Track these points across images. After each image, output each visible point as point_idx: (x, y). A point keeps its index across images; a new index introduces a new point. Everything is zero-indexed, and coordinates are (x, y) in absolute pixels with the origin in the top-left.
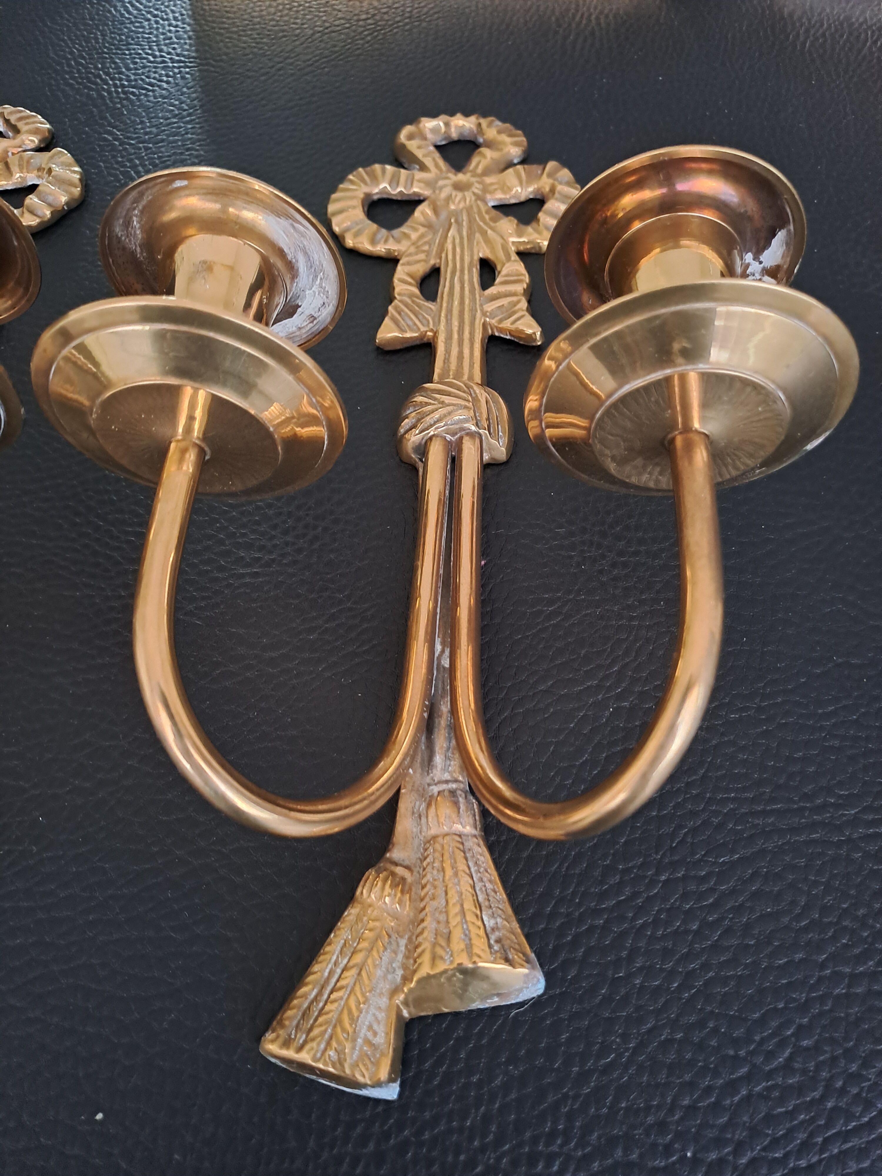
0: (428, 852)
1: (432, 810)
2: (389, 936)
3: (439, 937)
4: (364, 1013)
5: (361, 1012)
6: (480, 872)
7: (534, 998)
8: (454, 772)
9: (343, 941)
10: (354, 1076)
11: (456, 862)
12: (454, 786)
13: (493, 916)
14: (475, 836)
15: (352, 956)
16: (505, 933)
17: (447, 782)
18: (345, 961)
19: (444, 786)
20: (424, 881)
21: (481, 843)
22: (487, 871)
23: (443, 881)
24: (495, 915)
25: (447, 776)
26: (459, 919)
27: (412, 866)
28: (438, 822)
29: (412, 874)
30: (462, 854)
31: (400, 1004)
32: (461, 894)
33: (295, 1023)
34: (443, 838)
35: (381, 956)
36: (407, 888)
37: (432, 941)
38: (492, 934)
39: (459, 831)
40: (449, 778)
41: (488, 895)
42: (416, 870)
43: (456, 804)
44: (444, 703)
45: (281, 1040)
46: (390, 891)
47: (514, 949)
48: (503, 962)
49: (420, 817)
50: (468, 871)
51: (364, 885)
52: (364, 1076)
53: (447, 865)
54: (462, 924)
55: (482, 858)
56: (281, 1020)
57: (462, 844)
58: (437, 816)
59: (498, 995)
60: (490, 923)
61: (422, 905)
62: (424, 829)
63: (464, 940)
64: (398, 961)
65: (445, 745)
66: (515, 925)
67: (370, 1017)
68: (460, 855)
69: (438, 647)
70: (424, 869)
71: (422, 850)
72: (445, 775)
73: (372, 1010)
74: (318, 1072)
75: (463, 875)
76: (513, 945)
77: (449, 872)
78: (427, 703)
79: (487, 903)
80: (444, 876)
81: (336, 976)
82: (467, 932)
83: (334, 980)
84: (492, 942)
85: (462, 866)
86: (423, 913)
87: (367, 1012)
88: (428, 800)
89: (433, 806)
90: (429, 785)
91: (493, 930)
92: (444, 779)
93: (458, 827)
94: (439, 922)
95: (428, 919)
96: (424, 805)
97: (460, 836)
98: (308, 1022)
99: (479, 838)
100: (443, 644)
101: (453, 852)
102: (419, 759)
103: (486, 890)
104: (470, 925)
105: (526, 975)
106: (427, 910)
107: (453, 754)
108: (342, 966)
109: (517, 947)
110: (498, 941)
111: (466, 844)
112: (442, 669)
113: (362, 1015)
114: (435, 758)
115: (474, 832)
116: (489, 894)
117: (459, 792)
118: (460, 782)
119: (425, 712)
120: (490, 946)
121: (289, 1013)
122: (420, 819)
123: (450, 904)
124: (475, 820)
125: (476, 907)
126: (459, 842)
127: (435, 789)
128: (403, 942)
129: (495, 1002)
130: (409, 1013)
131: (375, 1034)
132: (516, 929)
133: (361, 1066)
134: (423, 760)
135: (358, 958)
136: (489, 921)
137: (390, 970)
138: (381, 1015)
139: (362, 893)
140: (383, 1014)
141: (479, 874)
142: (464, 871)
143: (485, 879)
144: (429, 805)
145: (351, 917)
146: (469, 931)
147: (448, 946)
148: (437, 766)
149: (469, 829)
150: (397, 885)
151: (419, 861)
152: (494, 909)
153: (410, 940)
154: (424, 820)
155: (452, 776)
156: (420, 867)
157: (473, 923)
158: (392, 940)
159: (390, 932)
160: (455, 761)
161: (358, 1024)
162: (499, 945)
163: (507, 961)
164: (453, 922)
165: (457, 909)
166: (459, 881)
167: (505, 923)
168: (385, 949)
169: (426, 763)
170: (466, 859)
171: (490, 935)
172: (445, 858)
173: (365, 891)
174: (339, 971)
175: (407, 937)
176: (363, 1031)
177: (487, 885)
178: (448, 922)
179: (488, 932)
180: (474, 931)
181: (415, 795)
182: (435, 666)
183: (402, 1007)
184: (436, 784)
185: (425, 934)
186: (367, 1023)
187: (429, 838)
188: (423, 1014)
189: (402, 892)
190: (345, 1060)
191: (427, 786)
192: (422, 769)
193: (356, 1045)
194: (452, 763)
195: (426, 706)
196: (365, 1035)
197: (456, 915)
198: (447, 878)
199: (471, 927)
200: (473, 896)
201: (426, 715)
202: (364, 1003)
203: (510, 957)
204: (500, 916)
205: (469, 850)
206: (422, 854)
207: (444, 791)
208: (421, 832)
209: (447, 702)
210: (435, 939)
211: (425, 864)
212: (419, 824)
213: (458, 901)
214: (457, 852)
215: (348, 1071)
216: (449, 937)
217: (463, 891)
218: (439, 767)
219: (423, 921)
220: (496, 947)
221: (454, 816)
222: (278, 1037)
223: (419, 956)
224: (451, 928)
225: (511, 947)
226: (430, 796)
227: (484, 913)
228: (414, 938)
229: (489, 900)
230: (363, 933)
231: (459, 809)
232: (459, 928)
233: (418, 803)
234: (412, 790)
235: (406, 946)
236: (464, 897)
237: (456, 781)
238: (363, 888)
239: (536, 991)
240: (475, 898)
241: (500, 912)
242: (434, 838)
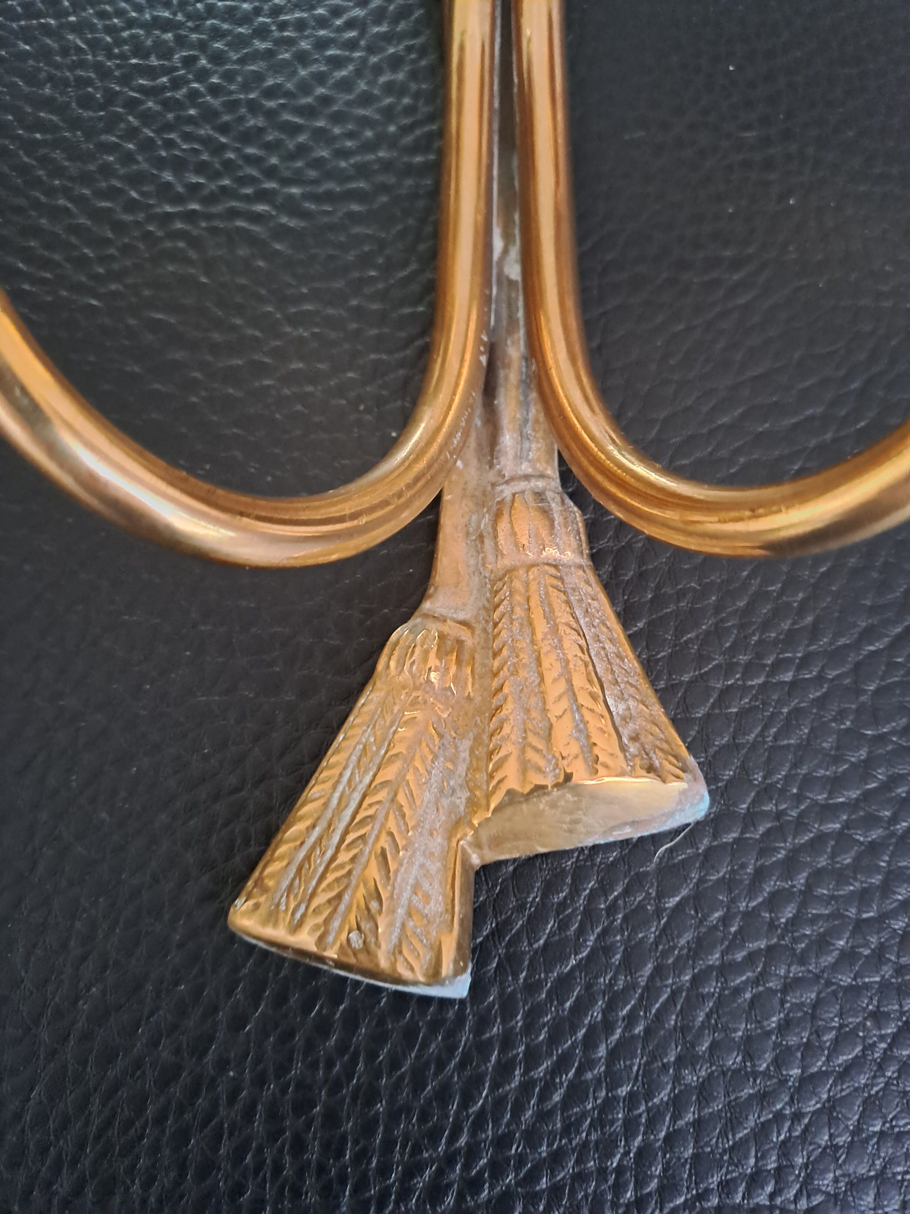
0: (500, 595)
1: (503, 526)
2: (441, 736)
3: (530, 734)
4: (405, 865)
5: (402, 865)
6: (593, 626)
7: (688, 825)
8: (538, 460)
9: (361, 746)
10: (394, 969)
11: (552, 611)
12: (540, 484)
13: (621, 697)
14: (580, 567)
15: (379, 769)
16: (644, 723)
17: (527, 477)
18: (367, 779)
19: (523, 485)
20: (496, 645)
21: (592, 579)
22: (605, 625)
23: (533, 642)
24: (626, 696)
25: (525, 468)
26: (564, 704)
27: (473, 621)
28: (516, 545)
29: (473, 633)
30: (563, 597)
31: (467, 847)
32: (567, 662)
33: (285, 884)
34: (527, 572)
35: (429, 768)
36: (466, 656)
37: (519, 743)
38: (624, 727)
39: (555, 560)
40: (530, 471)
41: (610, 663)
42: (478, 628)
43: (546, 512)
44: (513, 343)
45: (263, 910)
46: (438, 663)
47: (662, 750)
48: (644, 773)
49: (481, 537)
50: (575, 625)
51: (391, 654)
52: (412, 969)
53: (537, 616)
54: (573, 712)
55: (595, 604)
56: (261, 879)
57: (561, 579)
58: (514, 534)
59: (633, 823)
60: (618, 708)
61: (495, 684)
62: (491, 558)
63: (578, 739)
64: (460, 776)
65: (518, 416)
66: (658, 711)
67: (415, 871)
68: (557, 599)
69: (498, 244)
70: (496, 625)
71: (488, 595)
72: (523, 467)
73: (419, 859)
74: (331, 963)
75: (568, 631)
76: (658, 743)
77: (541, 627)
78: (485, 338)
79: (610, 677)
80: (533, 633)
81: (353, 805)
82: (582, 726)
83: (349, 812)
84: (625, 740)
85: (563, 616)
86: (500, 696)
87: (411, 863)
88: (494, 509)
89: (506, 518)
90: (493, 485)
91: (624, 719)
92: (520, 473)
93: (551, 553)
94: (527, 711)
95: (509, 707)
96: (487, 519)
97: (556, 567)
98: (307, 882)
99: (588, 571)
100: (507, 237)
101: (547, 594)
102: (472, 442)
103: (607, 655)
104: (585, 712)
105: (683, 793)
106: (506, 690)
107: (534, 430)
108: (362, 788)
109: (665, 746)
110: (635, 738)
111: (567, 579)
112: (505, 283)
113: (403, 869)
114: (502, 439)
115: (579, 560)
116: (612, 661)
117: (549, 495)
118: (549, 477)
119: (482, 353)
120: (623, 748)
121: (274, 867)
122: (482, 542)
123: (548, 679)
124: (580, 539)
125: (590, 682)
126: (555, 577)
127: (507, 491)
128: (465, 745)
129: (626, 834)
130: (481, 857)
131: (427, 898)
132: (659, 716)
133: (405, 952)
134: (479, 445)
135: (389, 773)
136: (617, 707)
137: (447, 790)
138: (434, 866)
139: (388, 667)
140: (439, 864)
141: (593, 630)
142: (568, 625)
143: (603, 638)
144: (498, 516)
145: (371, 707)
146: (586, 723)
147: (549, 747)
148: (506, 452)
149: (569, 556)
150: (448, 653)
151: (483, 613)
152: (622, 686)
153: (477, 739)
154: (488, 543)
155: (534, 468)
156: (487, 622)
157: (592, 710)
158: (446, 743)
159: (441, 730)
160: (538, 442)
161: (396, 884)
162: (637, 744)
163: (650, 769)
164: (555, 710)
165: (562, 686)
166: (560, 641)
167: (641, 706)
168: (436, 757)
169: (487, 450)
170: (568, 603)
171: (620, 729)
172: (533, 604)
173: (392, 664)
174: (357, 797)
175: (471, 735)
176: (406, 895)
177: (607, 647)
178: (545, 710)
179: (617, 723)
180: (593, 723)
181: (470, 504)
182: (494, 279)
183: (469, 851)
184: (507, 482)
185: (506, 730)
186: (411, 881)
187: (501, 573)
188: (503, 857)
189: (459, 662)
190: (378, 945)
191: (489, 488)
192: (479, 460)
193: (395, 919)
194: (533, 446)
195: (484, 344)
196: (410, 901)
197: (560, 697)
198: (539, 636)
199: (588, 716)
200: (586, 666)
201: (484, 359)
202: (405, 848)
203: (657, 763)
204: (634, 697)
205: (574, 590)
206: (488, 600)
207: (523, 492)
208: (484, 565)
209: (519, 340)
210: (525, 738)
211: (496, 616)
212: (480, 551)
213: (560, 675)
214: (553, 593)
215: (384, 963)
216: (550, 734)
217: (570, 657)
218: (511, 454)
219: (499, 708)
220: (633, 749)
221: (544, 533)
222: (257, 906)
223: (498, 767)
224: (553, 720)
225: (657, 747)
226: (498, 503)
227: (607, 692)
228: (485, 737)
229: (613, 672)
230: (395, 732)
231: (552, 521)
232: (567, 718)
233: (474, 518)
234: (464, 496)
235: (472, 751)
236: (571, 666)
237: (542, 476)
238: (389, 659)
239: (694, 814)
240: (591, 667)
241: (632, 690)
242: (510, 571)
